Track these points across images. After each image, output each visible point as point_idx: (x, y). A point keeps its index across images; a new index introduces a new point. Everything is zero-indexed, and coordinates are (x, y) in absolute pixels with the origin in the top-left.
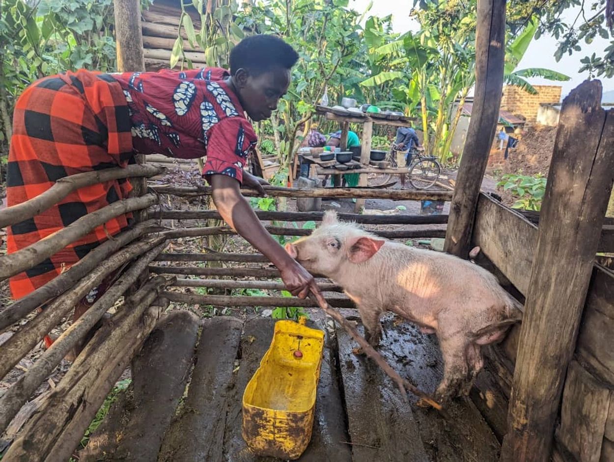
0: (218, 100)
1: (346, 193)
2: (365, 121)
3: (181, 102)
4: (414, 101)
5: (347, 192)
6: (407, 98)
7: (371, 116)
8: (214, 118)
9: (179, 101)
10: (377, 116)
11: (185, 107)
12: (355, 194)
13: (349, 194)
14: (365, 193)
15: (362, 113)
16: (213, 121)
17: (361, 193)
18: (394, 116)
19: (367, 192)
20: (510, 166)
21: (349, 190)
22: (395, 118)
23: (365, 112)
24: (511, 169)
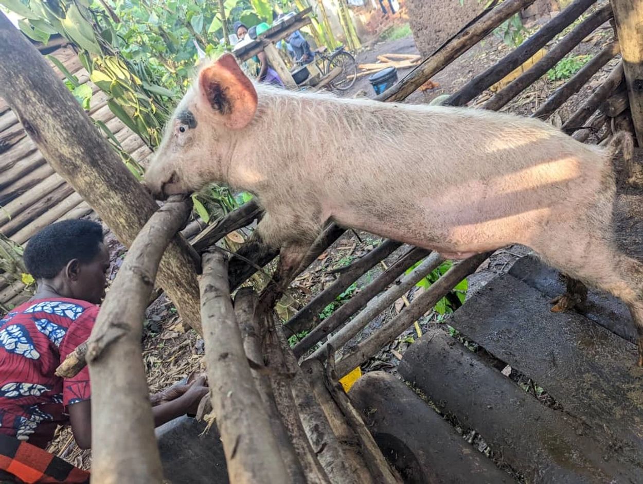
0: (46, 311)
1: (467, 40)
2: (264, 47)
3: (19, 345)
4: (268, 17)
5: (466, 37)
6: (259, 17)
7: (266, 37)
8: (58, 331)
9: (16, 347)
10: (273, 31)
11: (28, 345)
12: (479, 31)
13: (471, 38)
14: (490, 22)
15: (253, 41)
16: (59, 336)
17: (485, 26)
18: (288, 21)
19: (490, 18)
20: (413, 5)
21: (467, 33)
22: (291, 22)
23: (255, 38)
24: (416, 7)
